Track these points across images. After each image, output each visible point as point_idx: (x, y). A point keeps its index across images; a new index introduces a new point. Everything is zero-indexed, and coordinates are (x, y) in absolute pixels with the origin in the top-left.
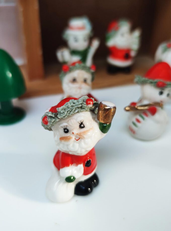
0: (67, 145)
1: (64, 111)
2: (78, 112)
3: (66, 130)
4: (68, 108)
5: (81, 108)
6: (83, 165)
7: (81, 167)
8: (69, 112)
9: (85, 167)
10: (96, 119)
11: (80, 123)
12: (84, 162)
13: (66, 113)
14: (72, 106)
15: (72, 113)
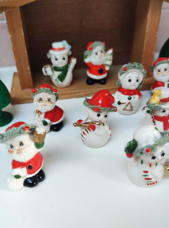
0: (12, 156)
1: (7, 135)
2: (17, 135)
3: (11, 146)
4: (10, 133)
5: (20, 133)
6: (27, 168)
7: (25, 169)
8: (10, 136)
9: (28, 170)
10: (33, 139)
11: (20, 142)
12: (27, 167)
13: (8, 136)
14: (13, 132)
15: (13, 136)
